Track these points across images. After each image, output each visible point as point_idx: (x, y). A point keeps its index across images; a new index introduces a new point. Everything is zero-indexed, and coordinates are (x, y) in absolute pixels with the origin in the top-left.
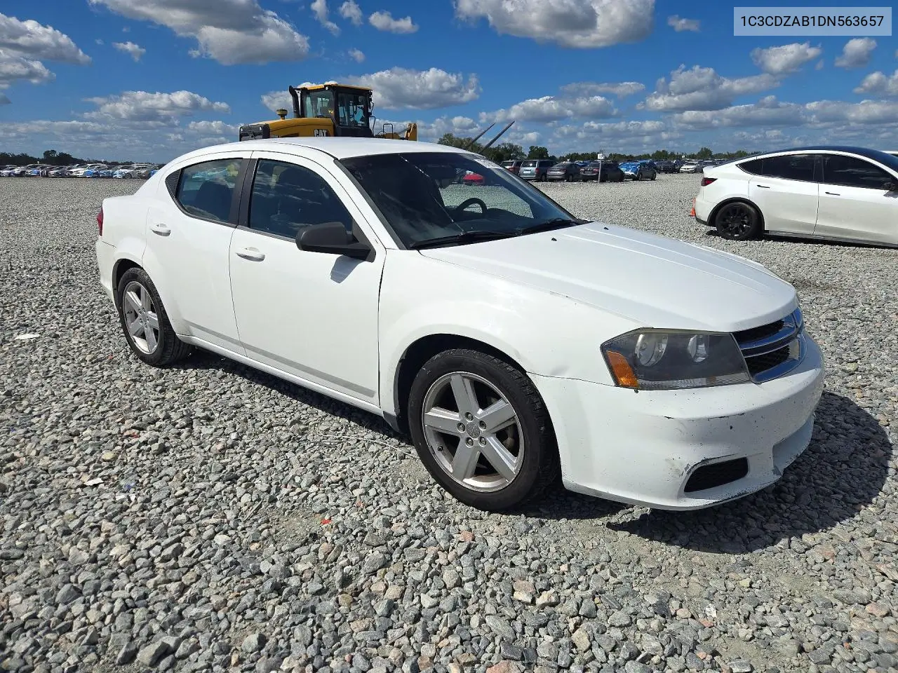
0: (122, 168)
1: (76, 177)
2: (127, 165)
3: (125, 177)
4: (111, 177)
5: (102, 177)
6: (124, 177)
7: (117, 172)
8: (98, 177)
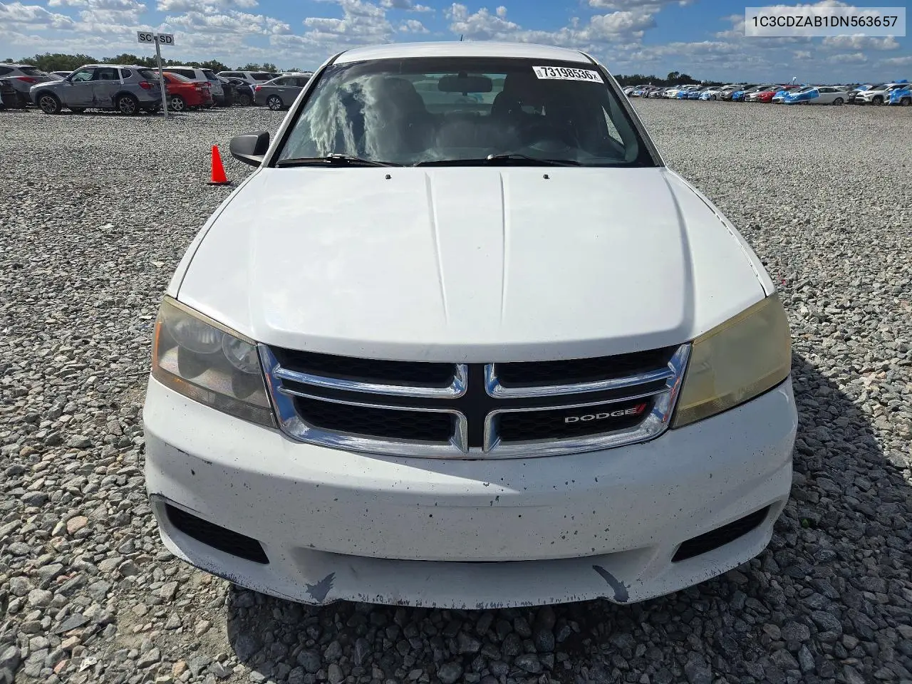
0: (711, 89)
1: (668, 98)
2: (716, 85)
3: (712, 99)
4: (697, 99)
5: (691, 99)
6: (708, 99)
7: (704, 93)
8: (687, 99)
